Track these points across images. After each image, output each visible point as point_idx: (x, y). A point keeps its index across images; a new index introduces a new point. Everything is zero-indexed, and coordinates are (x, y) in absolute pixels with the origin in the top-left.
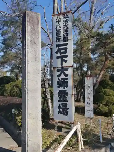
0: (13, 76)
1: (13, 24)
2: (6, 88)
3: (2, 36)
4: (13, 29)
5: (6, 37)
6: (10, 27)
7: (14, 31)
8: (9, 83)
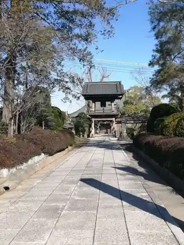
0: (174, 103)
1: (175, 16)
2: (166, 122)
3: (157, 38)
4: (175, 23)
5: (164, 39)
6: (171, 21)
7: (176, 27)
8: (171, 115)
